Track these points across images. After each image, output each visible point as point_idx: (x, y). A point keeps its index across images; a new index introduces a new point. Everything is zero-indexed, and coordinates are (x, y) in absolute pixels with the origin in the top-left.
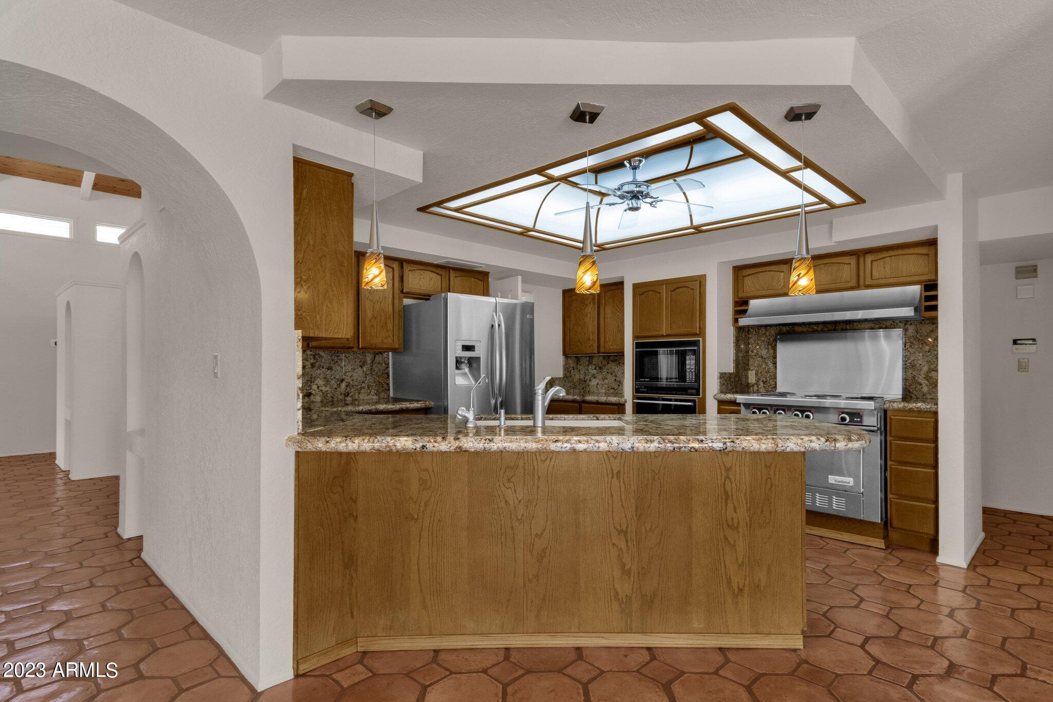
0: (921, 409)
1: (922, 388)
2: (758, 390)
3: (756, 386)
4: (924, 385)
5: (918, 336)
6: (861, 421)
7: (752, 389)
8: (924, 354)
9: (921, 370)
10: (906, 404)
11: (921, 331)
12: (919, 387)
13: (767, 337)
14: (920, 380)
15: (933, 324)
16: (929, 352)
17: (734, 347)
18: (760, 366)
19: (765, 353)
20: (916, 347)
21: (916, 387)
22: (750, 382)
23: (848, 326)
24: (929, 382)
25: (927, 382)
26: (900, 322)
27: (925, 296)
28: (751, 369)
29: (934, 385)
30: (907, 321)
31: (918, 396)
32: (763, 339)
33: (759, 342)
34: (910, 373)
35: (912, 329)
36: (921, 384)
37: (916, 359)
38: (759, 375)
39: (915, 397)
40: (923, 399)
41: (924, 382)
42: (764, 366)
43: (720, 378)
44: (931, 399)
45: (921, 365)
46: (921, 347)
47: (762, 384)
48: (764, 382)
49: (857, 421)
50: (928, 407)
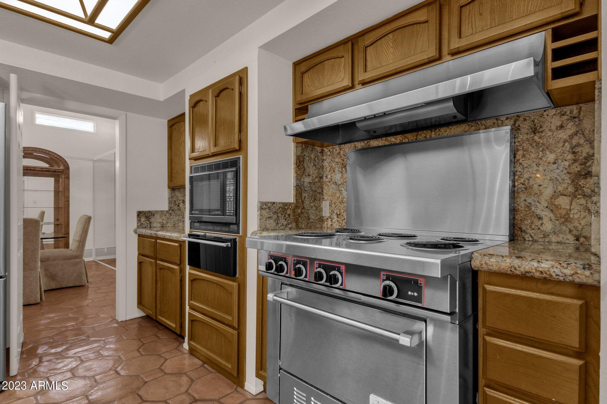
0: (551, 276)
1: (542, 224)
2: (332, 225)
3: (330, 220)
4: (545, 220)
5: (536, 138)
6: (419, 299)
7: (326, 223)
8: (546, 167)
9: (541, 194)
10: (517, 262)
11: (541, 130)
12: (537, 223)
13: (341, 157)
14: (538, 212)
15: (563, 115)
16: (555, 163)
17: (294, 169)
18: (334, 195)
19: (339, 178)
20: (533, 156)
21: (532, 223)
22: (323, 215)
23: (433, 133)
24: (555, 214)
25: (551, 215)
26: (507, 119)
27: (554, 51)
28: (326, 198)
29: (563, 220)
30: (518, 116)
31: (535, 238)
32: (337, 160)
33: (333, 164)
34: (523, 199)
35: (527, 127)
36: (540, 218)
37: (533, 175)
38: (333, 206)
39: (530, 239)
40: (544, 242)
41: (546, 214)
42: (338, 195)
43: (261, 208)
44: (558, 242)
45: (540, 185)
46: (540, 156)
47: (335, 217)
48: (338, 215)
49: (412, 298)
50: (568, 272)
